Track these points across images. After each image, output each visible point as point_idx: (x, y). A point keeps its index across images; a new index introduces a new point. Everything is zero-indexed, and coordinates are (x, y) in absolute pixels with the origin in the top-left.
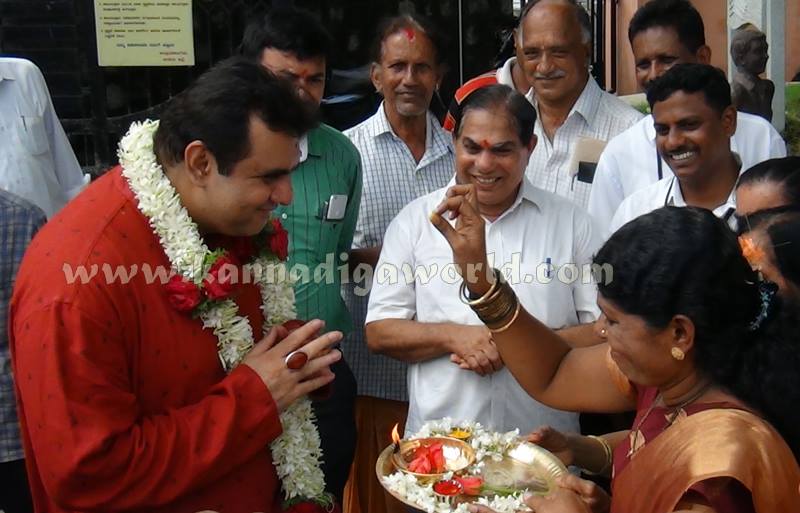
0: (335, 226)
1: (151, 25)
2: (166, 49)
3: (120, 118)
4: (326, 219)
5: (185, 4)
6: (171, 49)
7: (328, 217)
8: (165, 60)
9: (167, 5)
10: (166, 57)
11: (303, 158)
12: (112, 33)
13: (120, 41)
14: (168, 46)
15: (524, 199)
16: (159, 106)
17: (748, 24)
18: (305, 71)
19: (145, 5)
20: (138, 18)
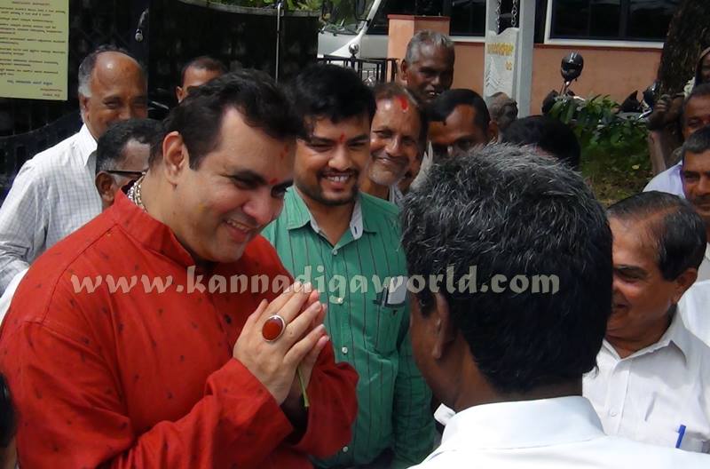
0: (395, 312)
1: (34, 67)
2: (45, 86)
3: (6, 137)
4: (386, 305)
5: (62, 52)
6: (50, 87)
7: (389, 302)
8: (44, 95)
9: (49, 52)
10: (47, 93)
11: (358, 236)
12: (4, 72)
13: (10, 78)
14: (48, 84)
15: (671, 342)
16: (38, 130)
17: (500, 93)
18: (343, 136)
19: (32, 51)
20: (25, 61)
